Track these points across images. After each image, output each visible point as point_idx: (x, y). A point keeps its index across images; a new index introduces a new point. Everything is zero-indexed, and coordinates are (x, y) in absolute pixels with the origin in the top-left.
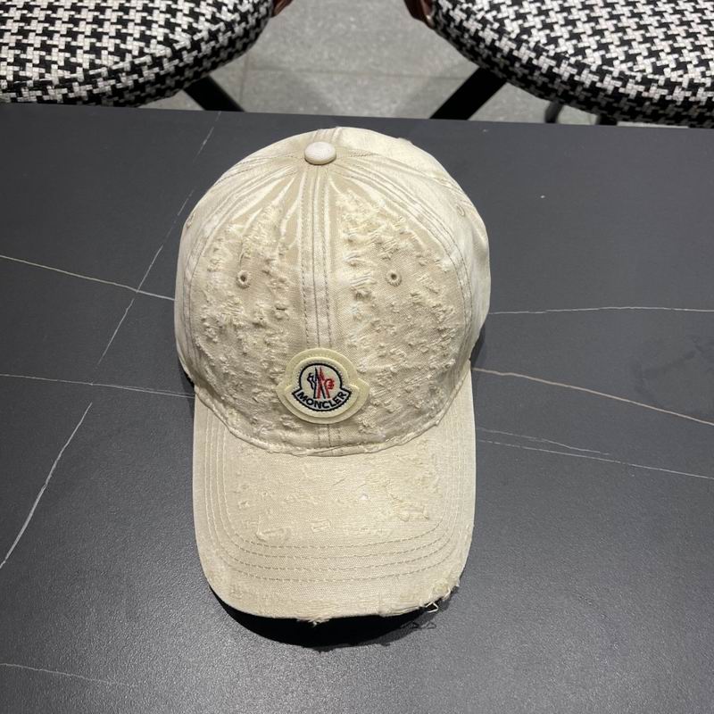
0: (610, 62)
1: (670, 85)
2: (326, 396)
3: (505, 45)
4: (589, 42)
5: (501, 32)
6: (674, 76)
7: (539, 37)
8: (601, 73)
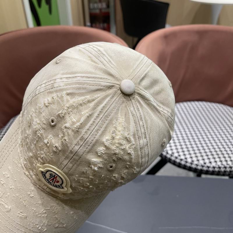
0: (193, 161)
1: (208, 167)
2: (53, 182)
3: (168, 156)
4: (188, 156)
5: (167, 153)
6: (209, 165)
7: (176, 155)
8: (192, 164)
